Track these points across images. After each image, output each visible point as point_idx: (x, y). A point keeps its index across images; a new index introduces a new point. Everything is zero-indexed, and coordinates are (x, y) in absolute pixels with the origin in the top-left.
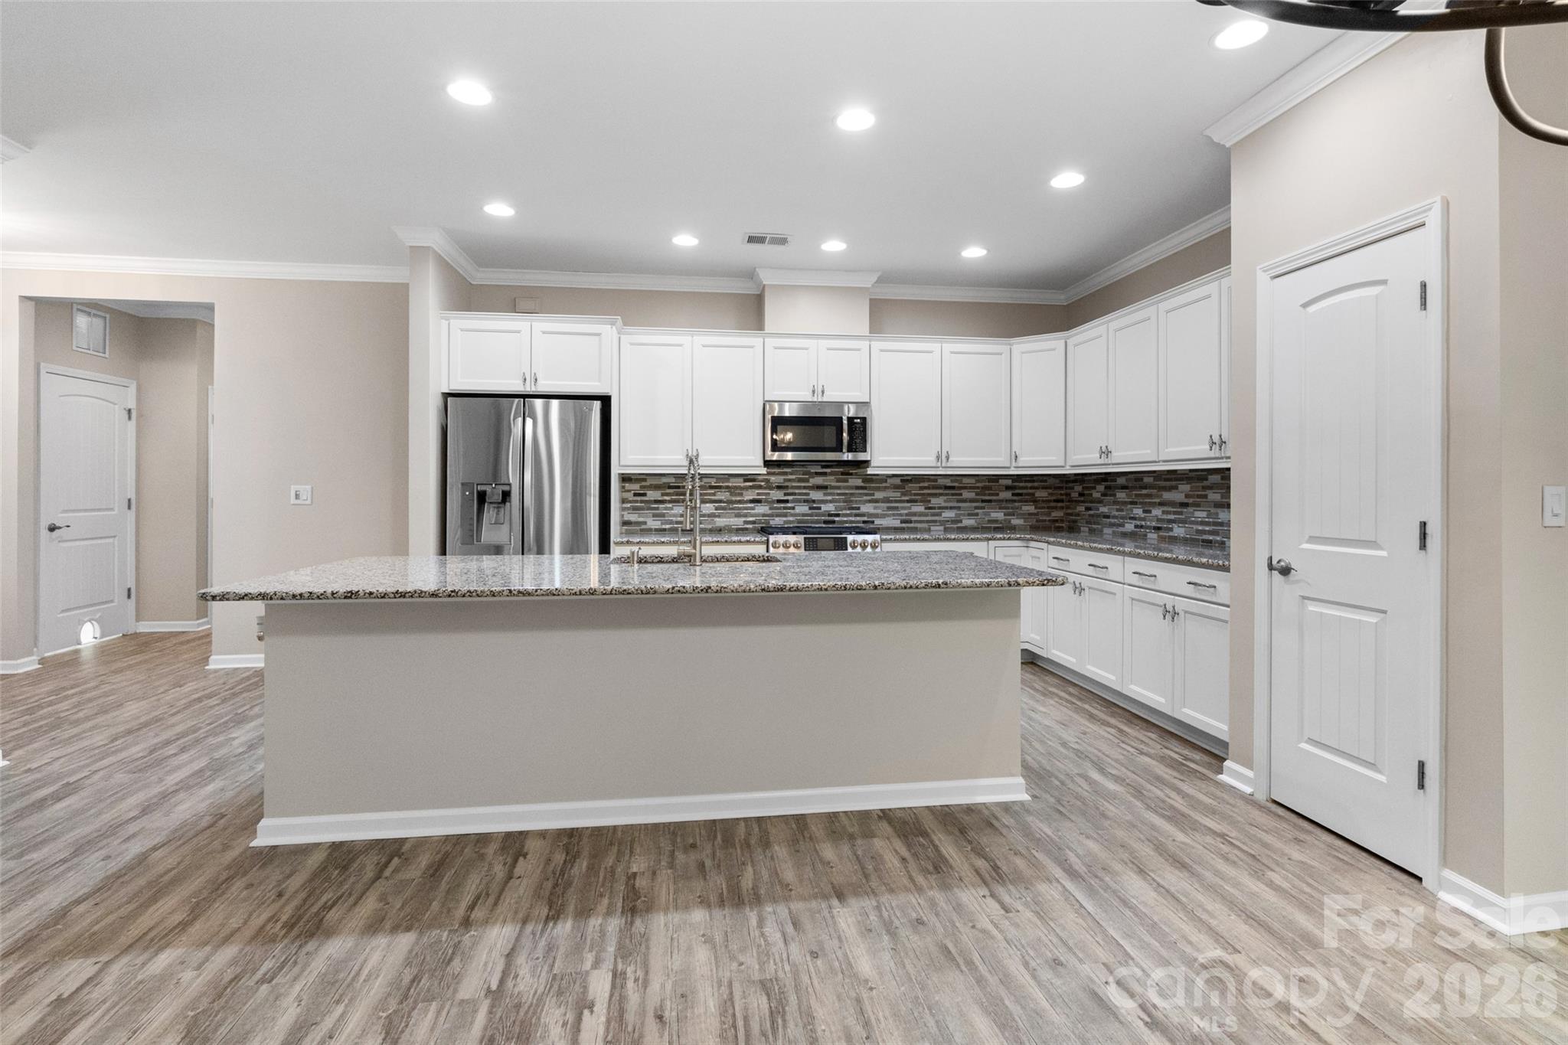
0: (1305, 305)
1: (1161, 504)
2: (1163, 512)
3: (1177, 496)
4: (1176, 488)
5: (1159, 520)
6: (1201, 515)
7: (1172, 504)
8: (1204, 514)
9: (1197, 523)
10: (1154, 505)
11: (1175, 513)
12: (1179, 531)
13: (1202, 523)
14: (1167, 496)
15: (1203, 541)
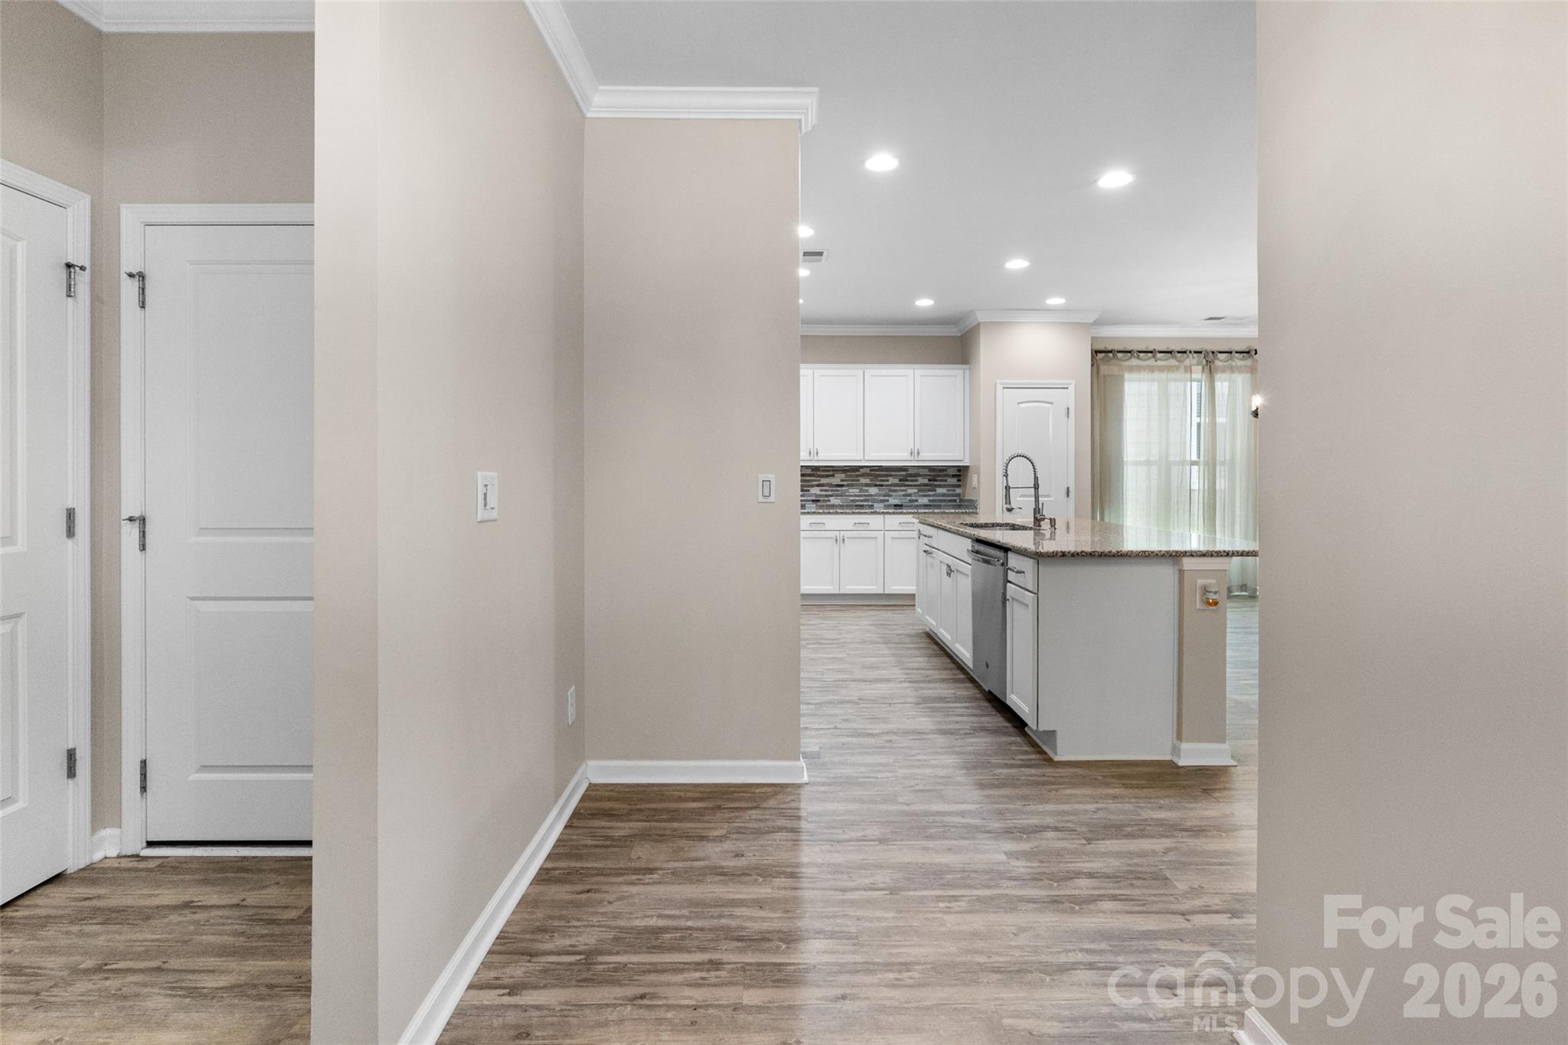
0: (1019, 403)
1: (818, 486)
2: (821, 490)
3: (836, 480)
4: (833, 476)
5: (817, 496)
6: (856, 491)
7: (830, 485)
8: (858, 490)
9: (851, 496)
10: (812, 486)
11: (832, 491)
12: (834, 501)
13: (856, 496)
14: (824, 481)
15: (856, 506)
